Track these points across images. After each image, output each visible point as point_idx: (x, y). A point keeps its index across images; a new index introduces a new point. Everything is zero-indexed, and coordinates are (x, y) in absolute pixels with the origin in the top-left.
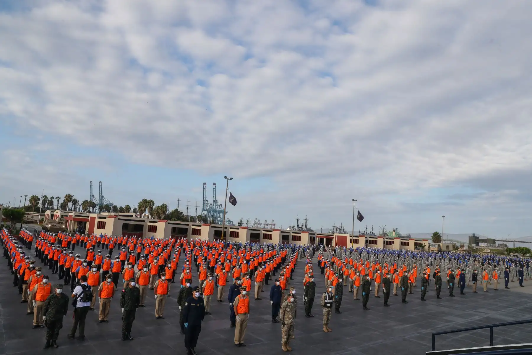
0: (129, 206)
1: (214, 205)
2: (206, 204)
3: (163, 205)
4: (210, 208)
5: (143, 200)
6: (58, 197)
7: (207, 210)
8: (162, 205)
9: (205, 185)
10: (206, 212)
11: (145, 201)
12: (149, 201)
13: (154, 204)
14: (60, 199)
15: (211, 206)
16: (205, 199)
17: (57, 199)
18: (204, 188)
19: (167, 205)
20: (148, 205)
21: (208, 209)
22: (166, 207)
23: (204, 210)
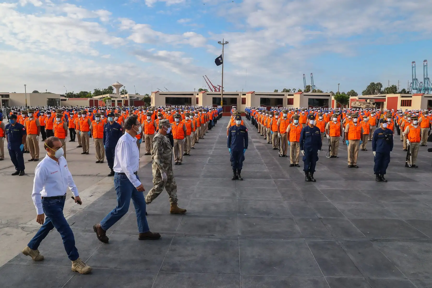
0: (353, 90)
1: (425, 83)
2: (416, 82)
3: (393, 86)
4: (420, 86)
5: (371, 84)
6: (294, 89)
7: (416, 89)
8: (391, 86)
9: (414, 64)
10: (416, 91)
11: (373, 84)
12: (377, 84)
13: (382, 86)
14: (295, 90)
15: (421, 84)
16: (414, 78)
17: (294, 91)
18: (412, 67)
19: (397, 85)
20: (376, 87)
21: (418, 87)
22: (395, 87)
23: (414, 89)
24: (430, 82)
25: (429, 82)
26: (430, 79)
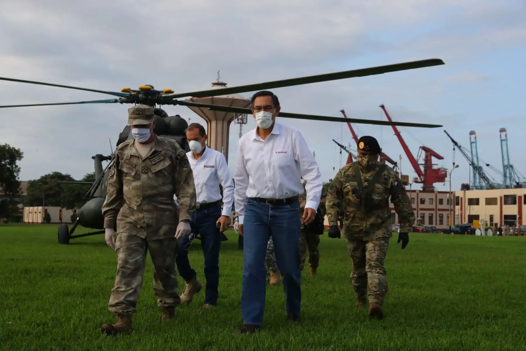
24: (516, 174)
25: (514, 173)
26: (514, 166)
